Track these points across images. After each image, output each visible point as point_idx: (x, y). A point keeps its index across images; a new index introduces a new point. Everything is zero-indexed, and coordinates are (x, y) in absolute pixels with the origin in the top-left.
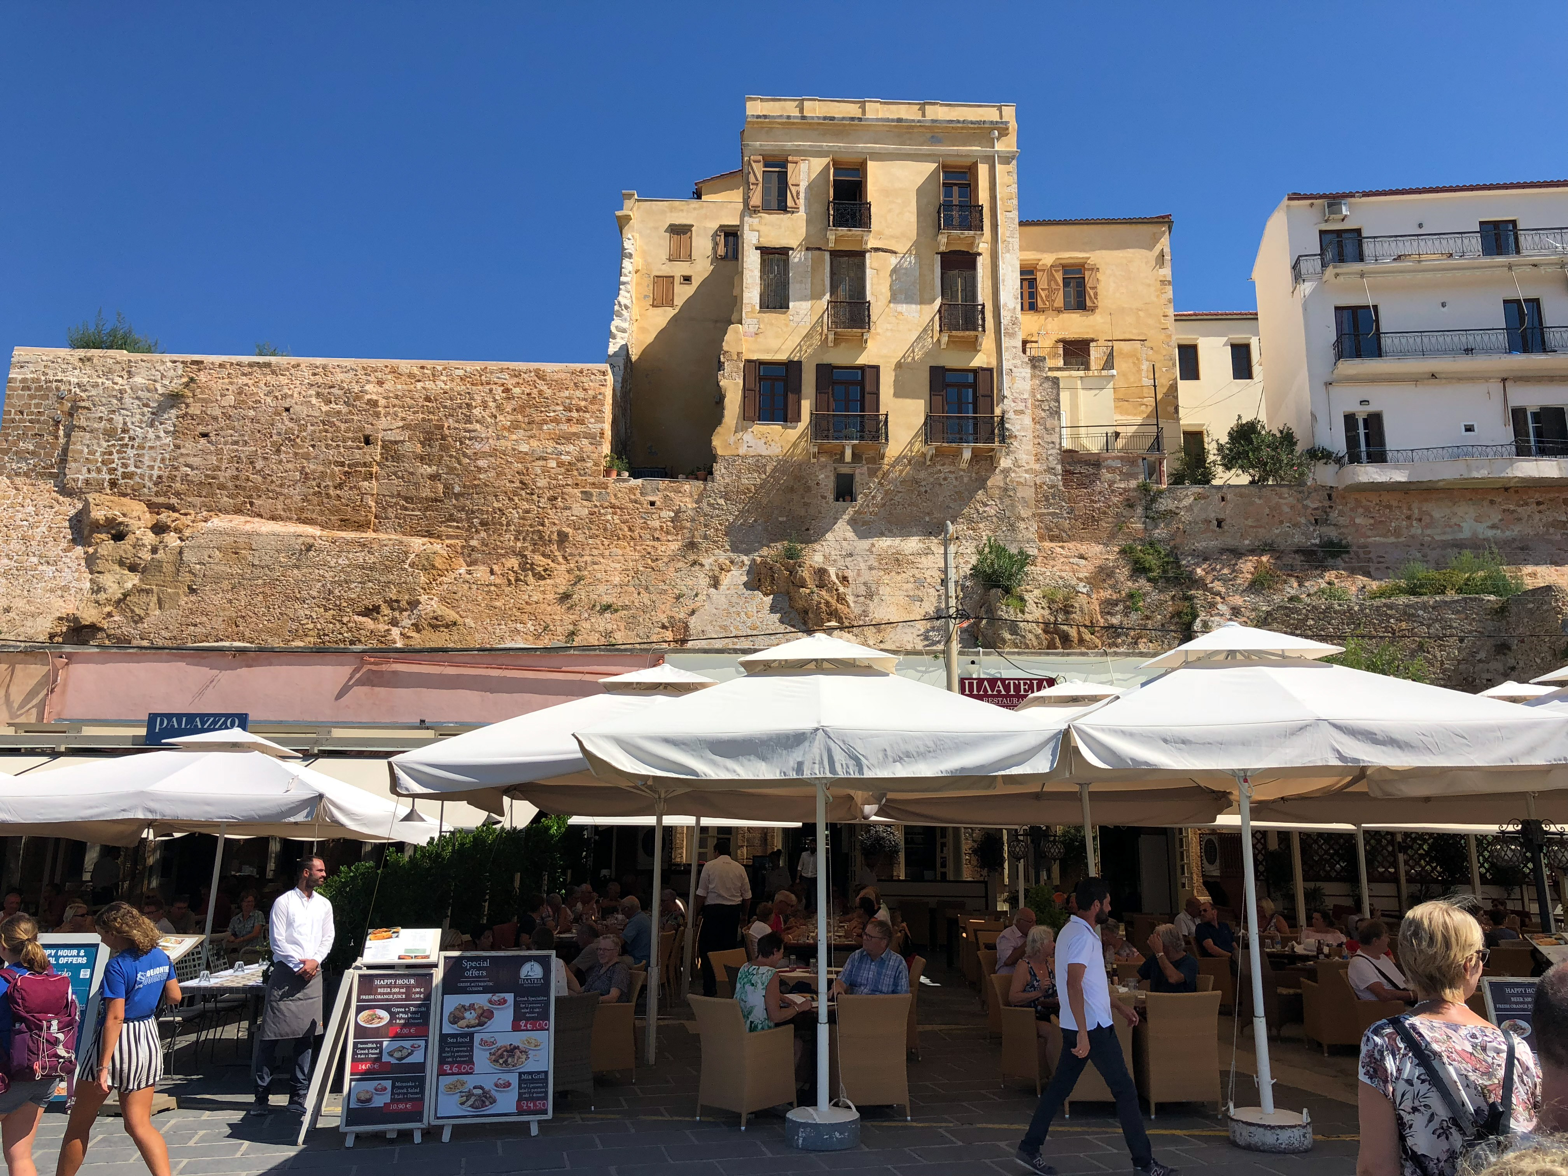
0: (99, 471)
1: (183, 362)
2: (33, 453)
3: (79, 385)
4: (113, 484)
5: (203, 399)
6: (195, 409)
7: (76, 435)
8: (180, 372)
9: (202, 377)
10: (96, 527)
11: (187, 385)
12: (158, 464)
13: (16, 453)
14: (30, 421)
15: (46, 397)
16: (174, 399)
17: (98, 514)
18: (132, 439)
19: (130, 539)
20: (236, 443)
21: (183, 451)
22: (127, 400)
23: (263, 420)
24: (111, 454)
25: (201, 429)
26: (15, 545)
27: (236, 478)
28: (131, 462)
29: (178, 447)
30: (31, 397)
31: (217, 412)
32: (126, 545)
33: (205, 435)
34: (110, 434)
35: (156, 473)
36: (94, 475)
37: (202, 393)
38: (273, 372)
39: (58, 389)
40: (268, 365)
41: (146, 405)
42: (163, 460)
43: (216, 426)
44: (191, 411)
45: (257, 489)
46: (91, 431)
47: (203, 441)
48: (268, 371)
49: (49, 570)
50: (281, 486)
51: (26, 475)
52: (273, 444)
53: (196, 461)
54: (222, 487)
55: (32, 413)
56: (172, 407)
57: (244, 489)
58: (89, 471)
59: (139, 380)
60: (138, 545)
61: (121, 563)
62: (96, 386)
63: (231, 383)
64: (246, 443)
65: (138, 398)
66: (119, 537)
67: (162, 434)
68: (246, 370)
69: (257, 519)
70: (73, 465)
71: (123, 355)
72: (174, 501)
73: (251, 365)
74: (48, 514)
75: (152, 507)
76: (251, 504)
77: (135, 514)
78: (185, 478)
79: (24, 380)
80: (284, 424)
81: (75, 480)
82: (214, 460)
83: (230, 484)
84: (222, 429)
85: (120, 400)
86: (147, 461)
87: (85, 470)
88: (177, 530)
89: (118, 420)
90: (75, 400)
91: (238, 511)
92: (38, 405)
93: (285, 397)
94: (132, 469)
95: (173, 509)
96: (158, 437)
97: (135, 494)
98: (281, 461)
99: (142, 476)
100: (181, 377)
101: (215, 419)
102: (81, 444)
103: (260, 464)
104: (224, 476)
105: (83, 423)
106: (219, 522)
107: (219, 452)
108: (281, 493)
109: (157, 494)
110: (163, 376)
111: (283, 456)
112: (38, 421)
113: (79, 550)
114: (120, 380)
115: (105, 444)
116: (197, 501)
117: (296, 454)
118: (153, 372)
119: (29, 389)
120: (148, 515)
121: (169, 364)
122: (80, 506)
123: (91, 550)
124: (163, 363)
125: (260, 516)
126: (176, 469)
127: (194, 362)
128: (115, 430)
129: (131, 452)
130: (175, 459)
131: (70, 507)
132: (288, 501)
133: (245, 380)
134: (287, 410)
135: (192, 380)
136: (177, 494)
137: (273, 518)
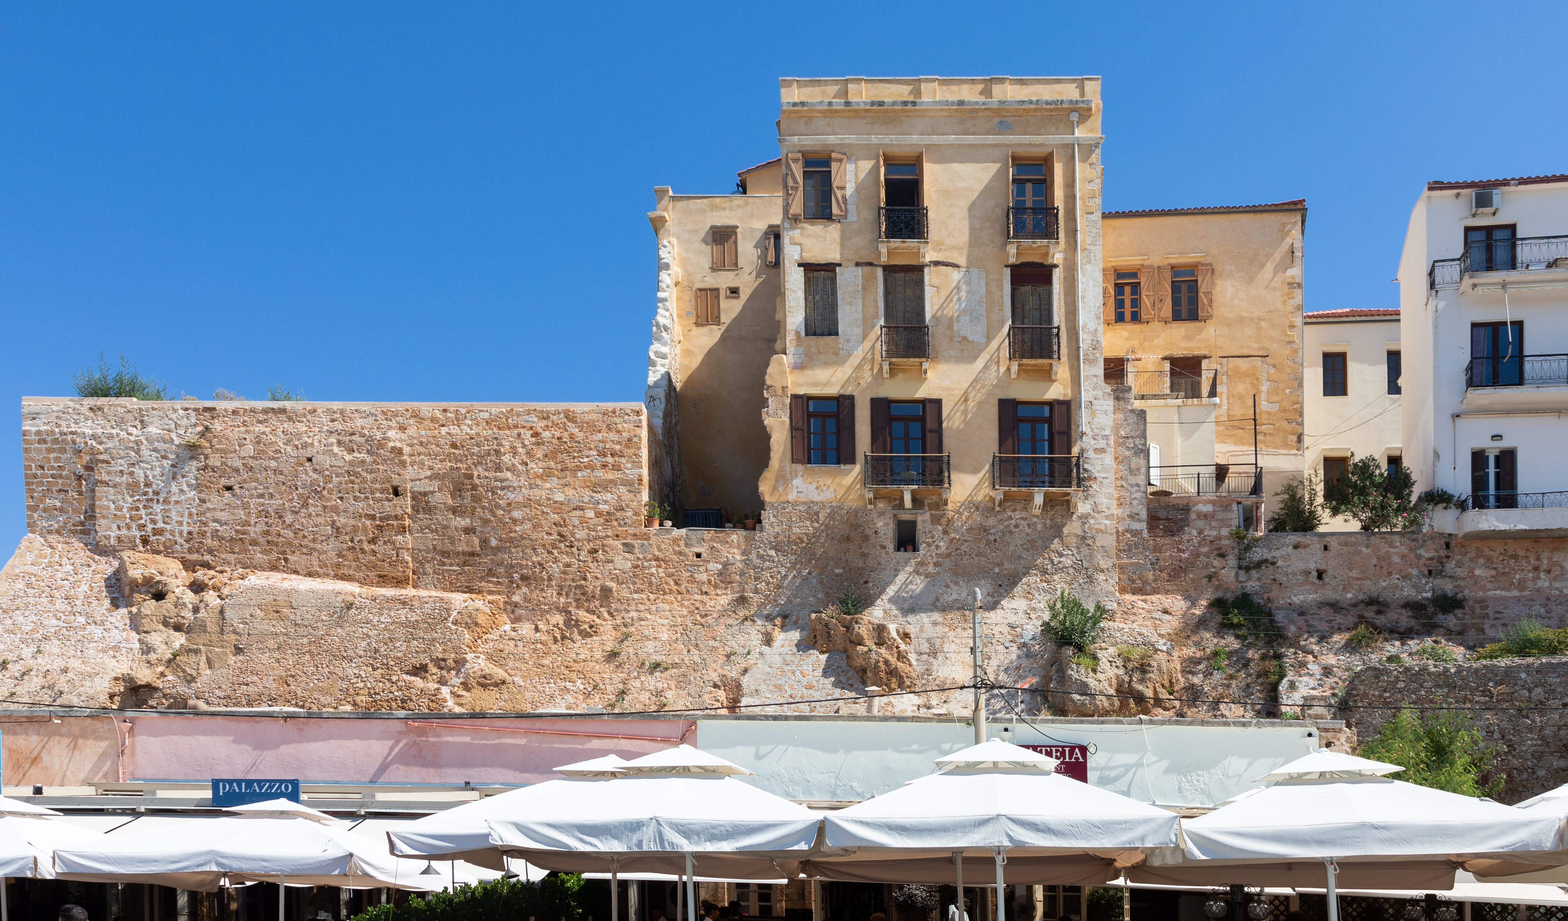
0: (129, 528)
1: (195, 410)
2: (61, 510)
3: (94, 437)
4: (145, 541)
5: (222, 450)
6: (215, 461)
7: (100, 490)
8: (194, 420)
9: (217, 426)
10: (135, 586)
11: (202, 435)
12: (186, 519)
13: (45, 510)
14: (53, 476)
15: (63, 450)
16: (193, 450)
17: (136, 573)
18: (156, 493)
19: (170, 597)
20: (262, 496)
21: (209, 505)
22: (145, 453)
23: (286, 472)
24: (137, 509)
25: (224, 481)
26: (60, 605)
27: (267, 533)
28: (159, 518)
29: (203, 501)
30: (49, 450)
31: (238, 463)
32: (167, 604)
33: (229, 488)
34: (133, 487)
35: (185, 529)
36: (124, 532)
37: (220, 442)
38: (290, 419)
39: (74, 442)
40: (283, 411)
41: (165, 457)
42: (190, 515)
43: (239, 479)
44: (211, 462)
45: (290, 544)
46: (115, 486)
47: (227, 494)
48: (283, 417)
49: (98, 631)
50: (314, 540)
51: (58, 532)
52: (300, 496)
53: (223, 516)
54: (254, 543)
55: (53, 468)
56: (192, 458)
57: (276, 544)
58: (119, 528)
59: (153, 430)
60: (179, 604)
61: (166, 624)
62: (111, 437)
63: (247, 432)
64: (272, 496)
65: (155, 450)
66: (159, 596)
67: (185, 488)
68: (261, 417)
69: (294, 576)
70: (103, 522)
71: (133, 403)
72: (207, 557)
73: (265, 411)
74: (87, 573)
75: (189, 566)
76: (286, 560)
77: (171, 572)
78: (215, 534)
79: (38, 433)
80: (308, 475)
81: (108, 538)
82: (241, 514)
83: (261, 540)
84: (245, 481)
85: (138, 452)
86: (175, 517)
87: (114, 527)
88: (215, 588)
89: (139, 473)
90: (93, 452)
91: (274, 568)
92: (57, 459)
93: (305, 446)
94: (160, 525)
95: (207, 566)
96: (182, 491)
97: (168, 551)
98: (310, 515)
99: (172, 533)
100: (195, 425)
101: (237, 471)
102: (106, 499)
103: (289, 518)
104: (255, 531)
105: (105, 477)
106: (257, 579)
107: (245, 506)
108: (315, 549)
109: (190, 551)
110: (177, 426)
111: (311, 509)
112: (61, 476)
113: (123, 611)
114: (134, 431)
115: (130, 500)
116: (231, 558)
117: (325, 507)
118: (166, 420)
119: (45, 442)
120: (184, 573)
121: (181, 412)
122: (116, 564)
123: (134, 610)
124: (175, 410)
125: (296, 572)
126: (205, 524)
127: (206, 409)
128: (136, 484)
129: (158, 508)
130: (203, 514)
131: (107, 567)
132: (323, 557)
133: (261, 428)
134: (310, 460)
135: (207, 428)
136: (210, 551)
137: (310, 575)
